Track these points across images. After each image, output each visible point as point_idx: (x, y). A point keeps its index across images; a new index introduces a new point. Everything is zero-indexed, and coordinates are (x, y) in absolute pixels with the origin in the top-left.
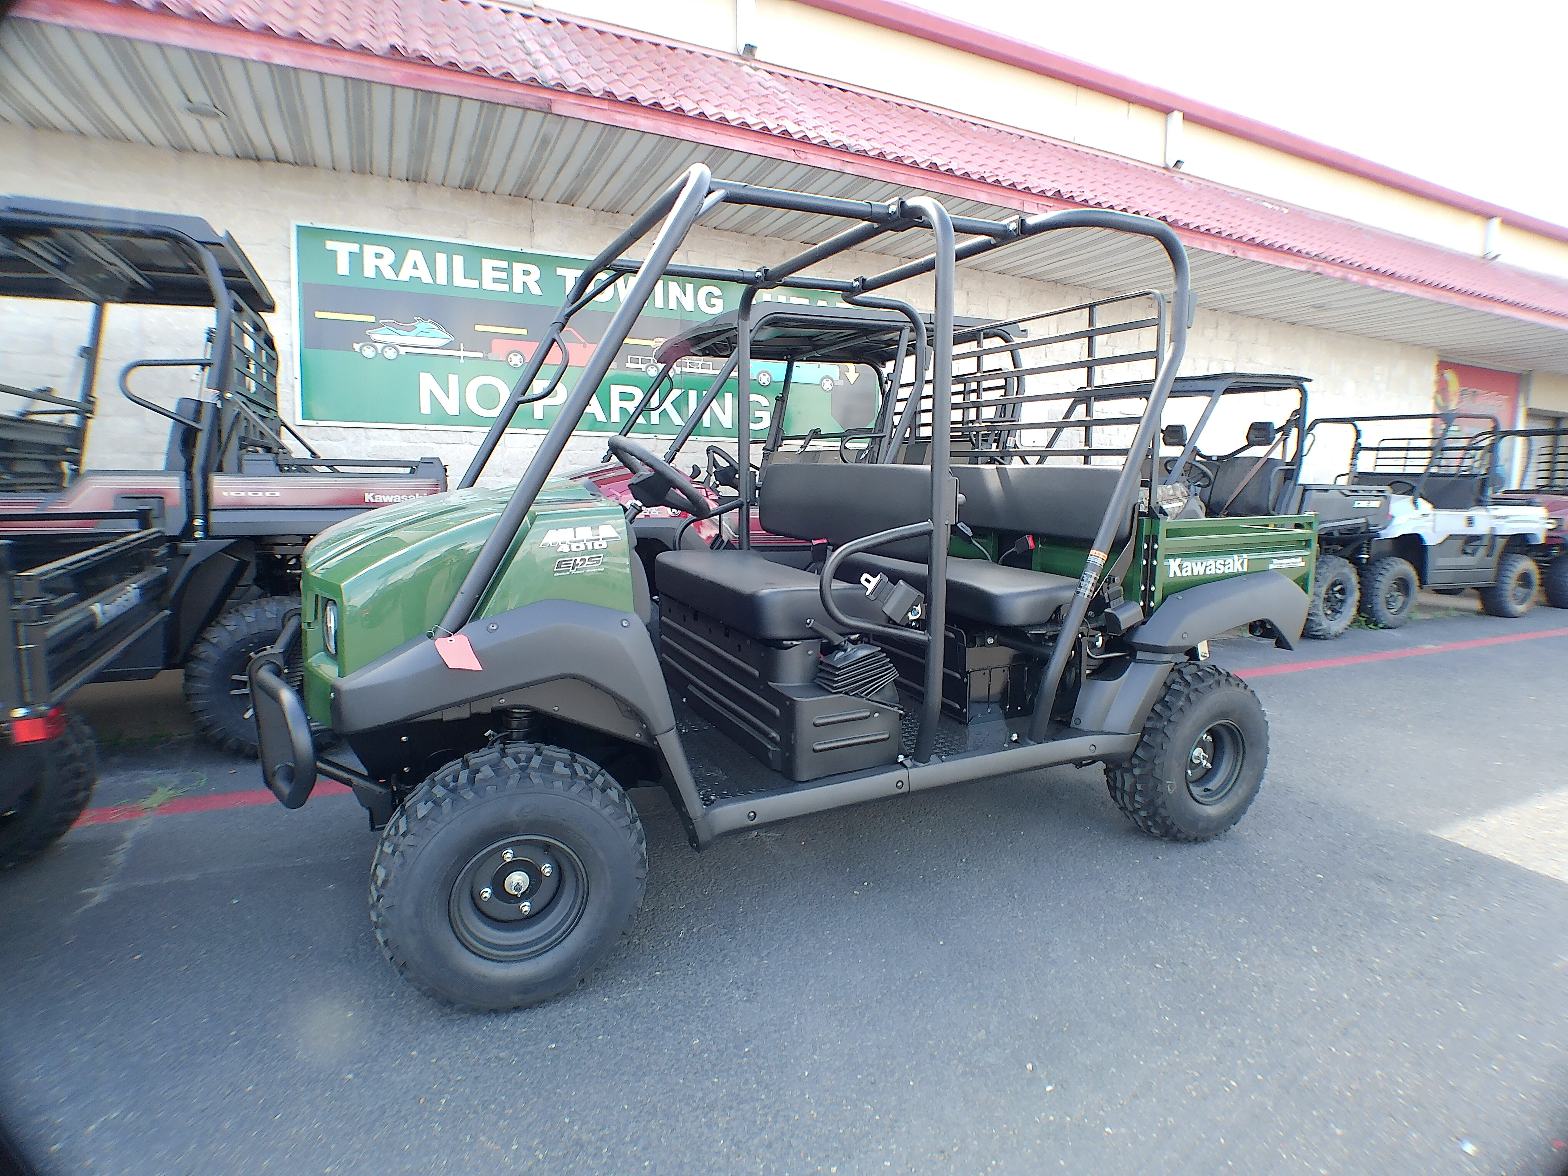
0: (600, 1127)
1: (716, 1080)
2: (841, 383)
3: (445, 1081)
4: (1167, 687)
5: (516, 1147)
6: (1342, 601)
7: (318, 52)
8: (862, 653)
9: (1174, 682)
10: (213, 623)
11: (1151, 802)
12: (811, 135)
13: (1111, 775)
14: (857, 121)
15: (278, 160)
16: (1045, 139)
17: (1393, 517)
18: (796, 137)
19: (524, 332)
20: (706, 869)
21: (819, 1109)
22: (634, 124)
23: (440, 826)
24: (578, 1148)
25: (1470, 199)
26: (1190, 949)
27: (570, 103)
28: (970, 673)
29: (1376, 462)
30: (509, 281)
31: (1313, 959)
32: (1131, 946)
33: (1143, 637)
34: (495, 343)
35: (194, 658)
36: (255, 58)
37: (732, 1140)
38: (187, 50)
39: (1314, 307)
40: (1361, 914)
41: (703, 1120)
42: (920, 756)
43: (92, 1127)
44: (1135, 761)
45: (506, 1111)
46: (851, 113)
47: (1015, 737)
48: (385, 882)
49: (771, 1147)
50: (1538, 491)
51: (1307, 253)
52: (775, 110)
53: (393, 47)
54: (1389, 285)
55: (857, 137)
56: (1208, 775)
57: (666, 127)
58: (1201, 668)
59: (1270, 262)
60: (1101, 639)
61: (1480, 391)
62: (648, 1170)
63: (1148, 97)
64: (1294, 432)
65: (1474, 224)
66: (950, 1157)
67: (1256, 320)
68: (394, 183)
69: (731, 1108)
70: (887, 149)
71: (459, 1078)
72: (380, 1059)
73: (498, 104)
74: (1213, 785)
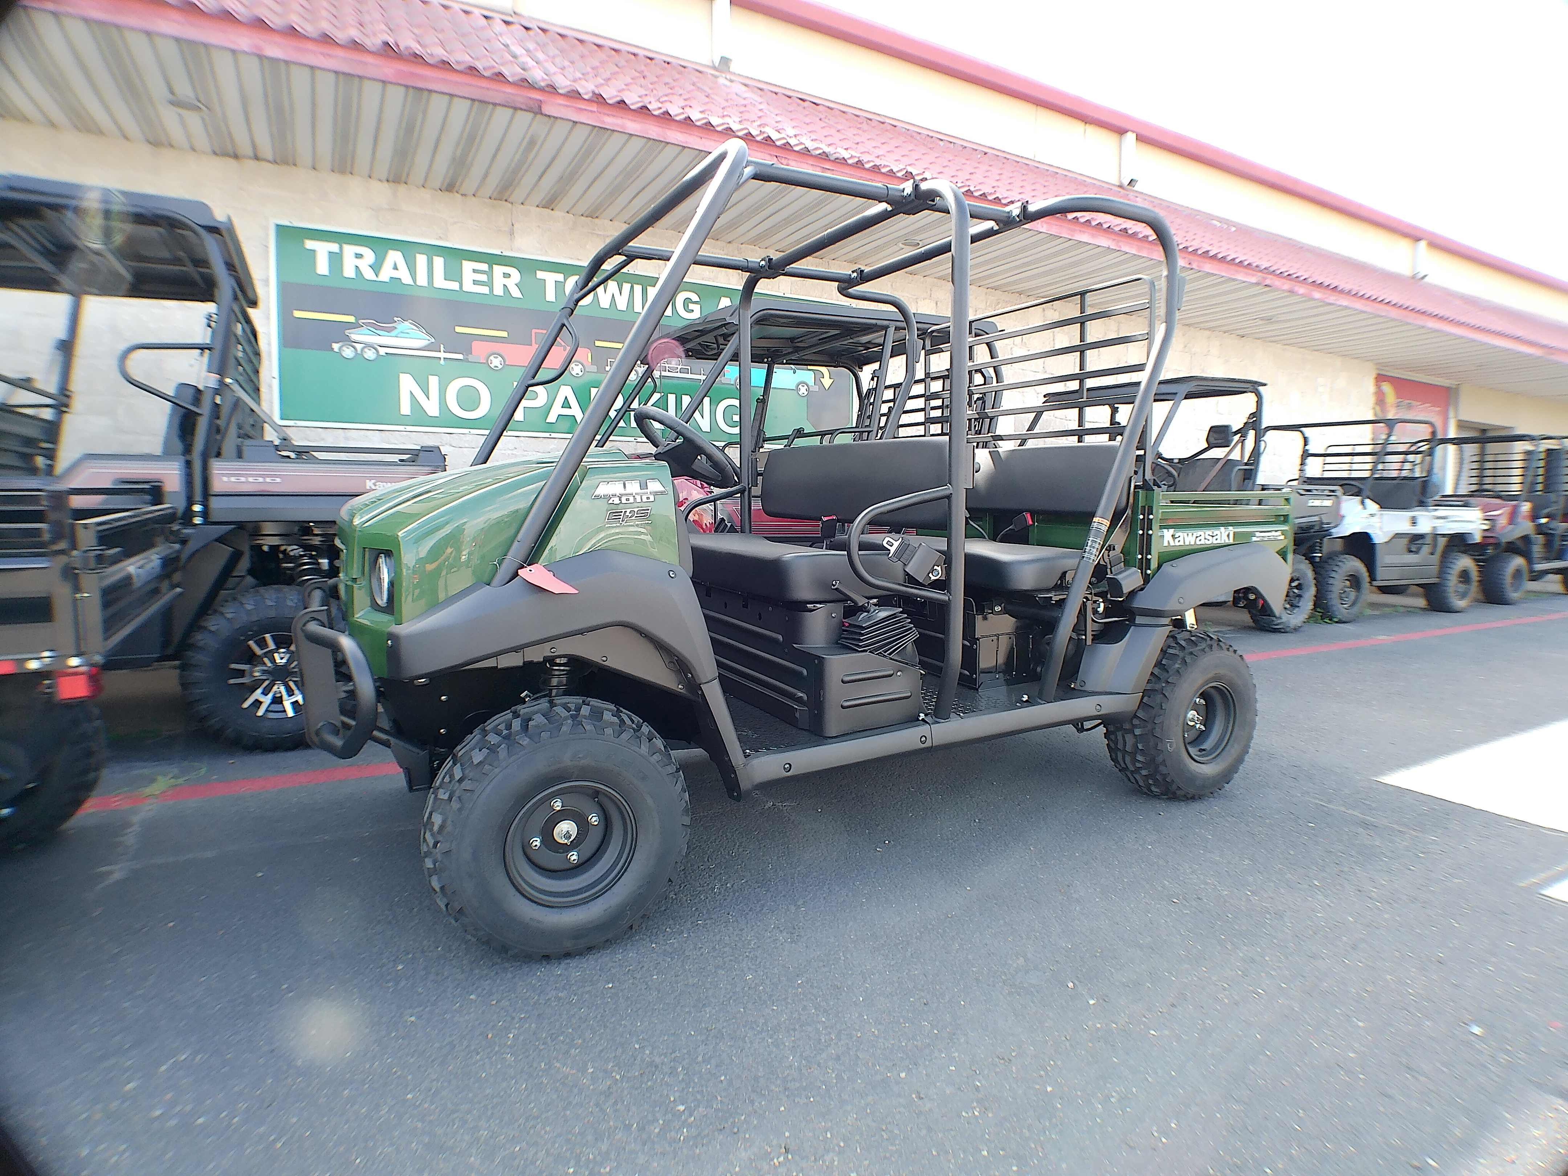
0: (670, 1051)
1: (775, 1008)
2: (816, 388)
3: (509, 1019)
4: (1163, 652)
5: (592, 1070)
6: (1300, 596)
7: (310, 46)
8: (883, 614)
9: (1169, 647)
10: (210, 612)
11: (1153, 760)
12: (793, 142)
13: (1112, 737)
14: (833, 131)
15: (257, 158)
16: (1008, 156)
17: (1343, 517)
18: (778, 143)
19: (505, 334)
20: (729, 835)
21: (879, 1027)
22: (622, 127)
23: (497, 770)
24: (654, 1069)
25: (1400, 222)
26: (1203, 886)
27: (560, 105)
28: (979, 640)
29: (1324, 467)
30: (490, 284)
31: (1316, 890)
32: (1147, 886)
33: (1141, 602)
34: (476, 345)
35: (192, 647)
36: (246, 49)
37: (801, 1055)
38: (177, 40)
39: (1262, 319)
40: (1353, 853)
41: (770, 1040)
42: (940, 713)
43: (163, 1068)
44: (1136, 722)
45: (575, 1042)
46: (825, 125)
47: (1025, 698)
48: (442, 827)
49: (839, 1060)
50: (1472, 494)
51: (1257, 266)
52: (756, 119)
53: (387, 44)
54: (1332, 298)
55: (834, 146)
56: (1201, 736)
57: (654, 131)
58: (1193, 634)
59: (1224, 274)
60: (1102, 605)
61: (1414, 403)
62: (725, 1083)
63: (1104, 118)
64: (1252, 434)
65: (1403, 245)
66: (1010, 1060)
67: (1208, 333)
68: (374, 183)
69: (795, 1030)
70: (865, 158)
71: (523, 1016)
72: (440, 1003)
73: (489, 103)
74: (1207, 745)
